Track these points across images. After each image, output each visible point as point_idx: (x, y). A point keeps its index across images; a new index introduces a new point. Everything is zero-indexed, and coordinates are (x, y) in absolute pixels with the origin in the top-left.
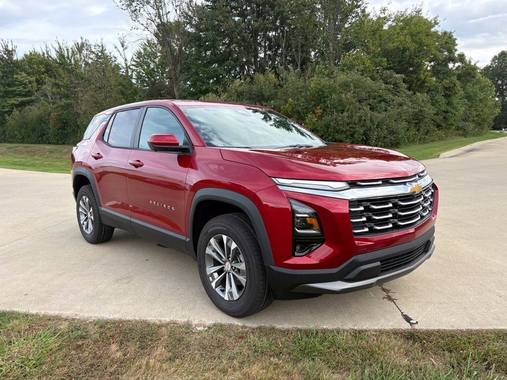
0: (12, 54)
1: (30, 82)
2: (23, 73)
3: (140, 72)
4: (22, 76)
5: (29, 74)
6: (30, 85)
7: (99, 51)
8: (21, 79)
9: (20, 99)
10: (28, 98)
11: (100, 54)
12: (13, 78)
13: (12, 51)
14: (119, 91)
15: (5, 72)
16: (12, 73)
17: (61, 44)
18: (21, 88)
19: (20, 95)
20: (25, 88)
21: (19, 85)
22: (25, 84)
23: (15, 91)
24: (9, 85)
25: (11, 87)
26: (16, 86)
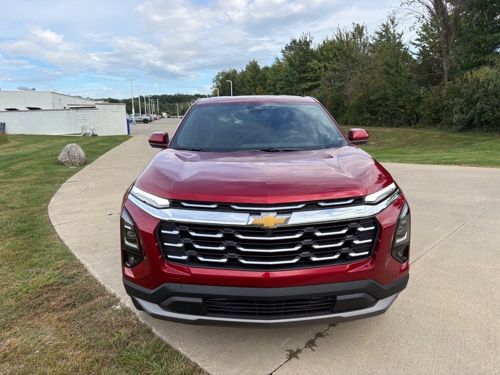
0: (309, 45)
1: (320, 68)
2: (315, 60)
3: (424, 46)
4: (314, 64)
5: (319, 61)
6: (319, 71)
7: (383, 30)
8: (313, 66)
9: (310, 84)
10: (316, 83)
11: (384, 33)
12: (306, 65)
13: (309, 42)
14: (383, 71)
15: (302, 61)
16: (308, 60)
17: (342, 31)
18: (312, 74)
19: (310, 80)
20: (314, 73)
21: (311, 71)
22: (315, 70)
23: (307, 77)
24: (304, 72)
25: (304, 74)
26: (308, 72)
